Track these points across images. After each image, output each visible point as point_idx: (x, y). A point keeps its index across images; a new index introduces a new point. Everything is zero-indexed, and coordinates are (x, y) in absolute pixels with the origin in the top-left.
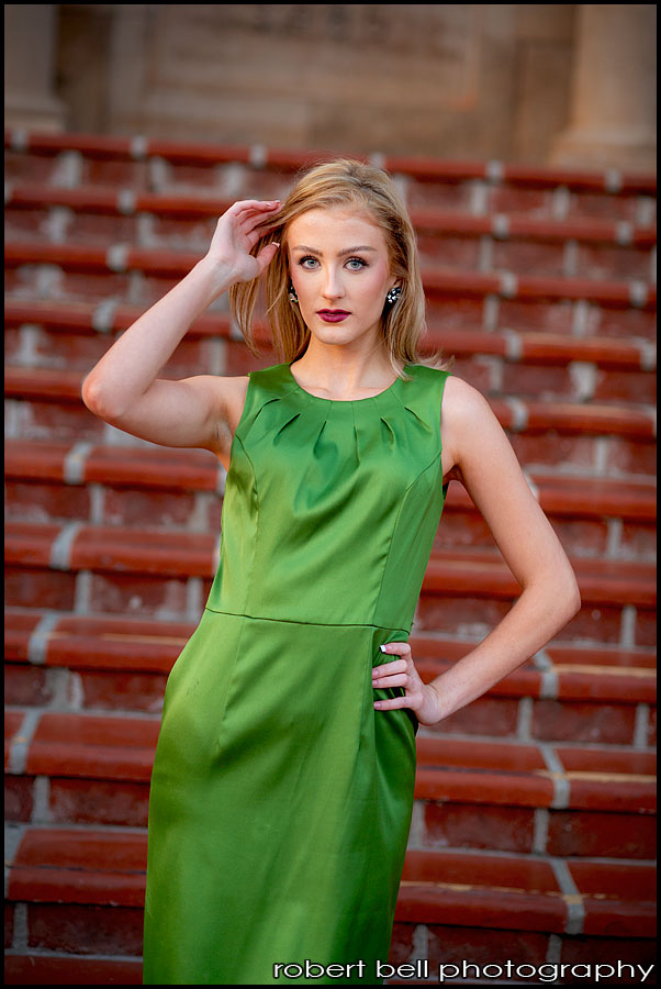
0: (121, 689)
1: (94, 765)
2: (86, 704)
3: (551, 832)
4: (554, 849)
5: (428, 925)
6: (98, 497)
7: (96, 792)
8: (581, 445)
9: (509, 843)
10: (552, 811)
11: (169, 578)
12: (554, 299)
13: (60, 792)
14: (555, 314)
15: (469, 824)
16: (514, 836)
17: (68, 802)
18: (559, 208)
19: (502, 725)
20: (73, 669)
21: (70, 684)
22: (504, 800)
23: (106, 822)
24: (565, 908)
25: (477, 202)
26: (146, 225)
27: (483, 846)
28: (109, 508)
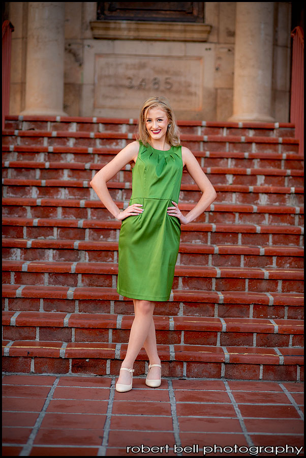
0: (99, 256)
1: (94, 270)
2: (90, 260)
3: (216, 285)
4: (217, 289)
5: (183, 302)
6: (89, 211)
7: (94, 277)
8: (228, 195)
9: (205, 288)
10: (216, 278)
11: (111, 229)
12: (222, 158)
13: (85, 278)
14: (222, 162)
15: (195, 283)
16: (206, 286)
17: (87, 281)
18: (225, 133)
19: (204, 262)
20: (86, 251)
21: (85, 255)
22: (204, 276)
23: (97, 286)
24: (219, 297)
25: (199, 132)
26: (98, 141)
27: (198, 289)
28: (92, 214)
